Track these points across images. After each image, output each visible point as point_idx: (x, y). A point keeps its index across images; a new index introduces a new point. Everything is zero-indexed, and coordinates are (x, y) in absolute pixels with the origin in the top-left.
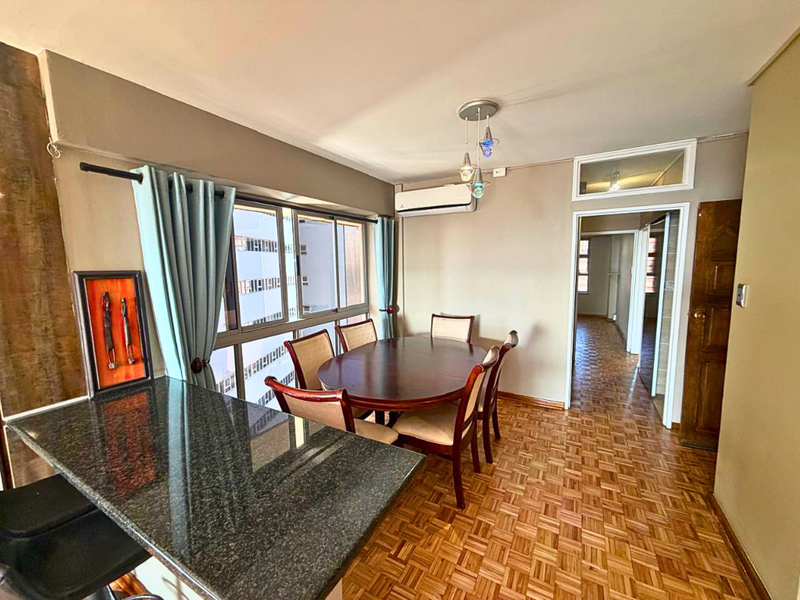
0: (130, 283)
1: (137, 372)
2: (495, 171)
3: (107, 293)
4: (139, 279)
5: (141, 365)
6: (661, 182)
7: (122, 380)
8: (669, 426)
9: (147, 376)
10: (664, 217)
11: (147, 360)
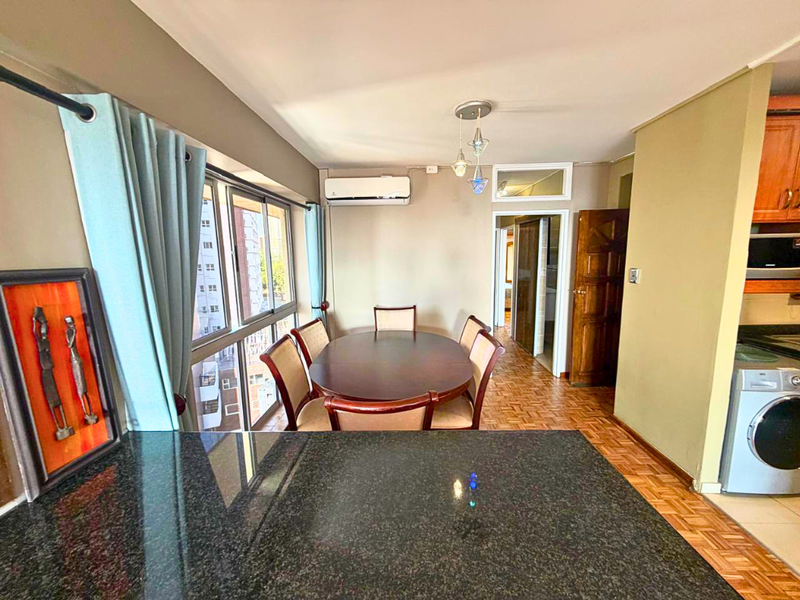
0: (73, 290)
1: (99, 434)
2: (428, 168)
3: (40, 309)
4: (88, 281)
5: (105, 423)
6: (528, 192)
7: (78, 454)
8: (559, 376)
9: (115, 438)
10: (539, 221)
11: (111, 413)
